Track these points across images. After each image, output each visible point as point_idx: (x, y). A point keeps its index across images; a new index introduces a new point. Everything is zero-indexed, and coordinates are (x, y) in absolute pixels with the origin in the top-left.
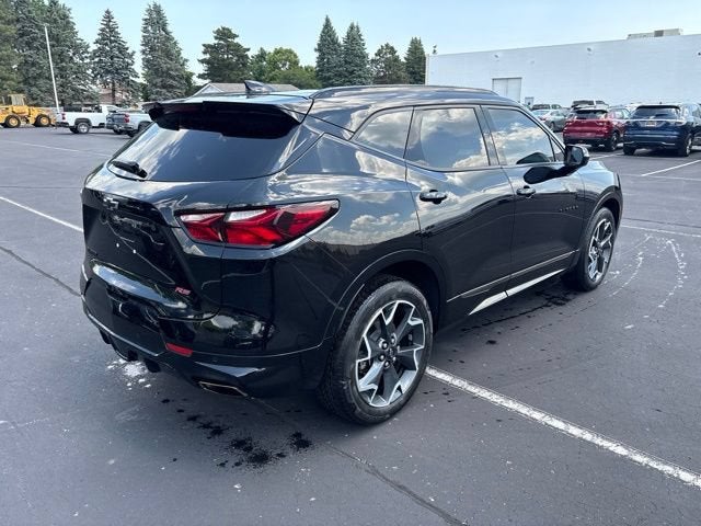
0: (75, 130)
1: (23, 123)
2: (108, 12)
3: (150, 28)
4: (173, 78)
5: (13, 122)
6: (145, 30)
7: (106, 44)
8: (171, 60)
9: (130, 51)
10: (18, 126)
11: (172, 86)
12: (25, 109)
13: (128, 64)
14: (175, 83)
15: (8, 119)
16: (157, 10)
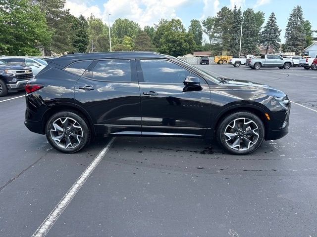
0: (235, 66)
1: (225, 63)
2: (273, 13)
3: (293, 18)
4: (299, 41)
5: (221, 62)
6: (290, 19)
7: (269, 28)
8: (300, 32)
9: (279, 30)
10: (222, 64)
11: (297, 45)
12: (227, 57)
13: (277, 36)
14: (299, 43)
15: (219, 61)
16: (299, 9)
